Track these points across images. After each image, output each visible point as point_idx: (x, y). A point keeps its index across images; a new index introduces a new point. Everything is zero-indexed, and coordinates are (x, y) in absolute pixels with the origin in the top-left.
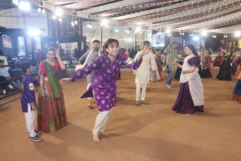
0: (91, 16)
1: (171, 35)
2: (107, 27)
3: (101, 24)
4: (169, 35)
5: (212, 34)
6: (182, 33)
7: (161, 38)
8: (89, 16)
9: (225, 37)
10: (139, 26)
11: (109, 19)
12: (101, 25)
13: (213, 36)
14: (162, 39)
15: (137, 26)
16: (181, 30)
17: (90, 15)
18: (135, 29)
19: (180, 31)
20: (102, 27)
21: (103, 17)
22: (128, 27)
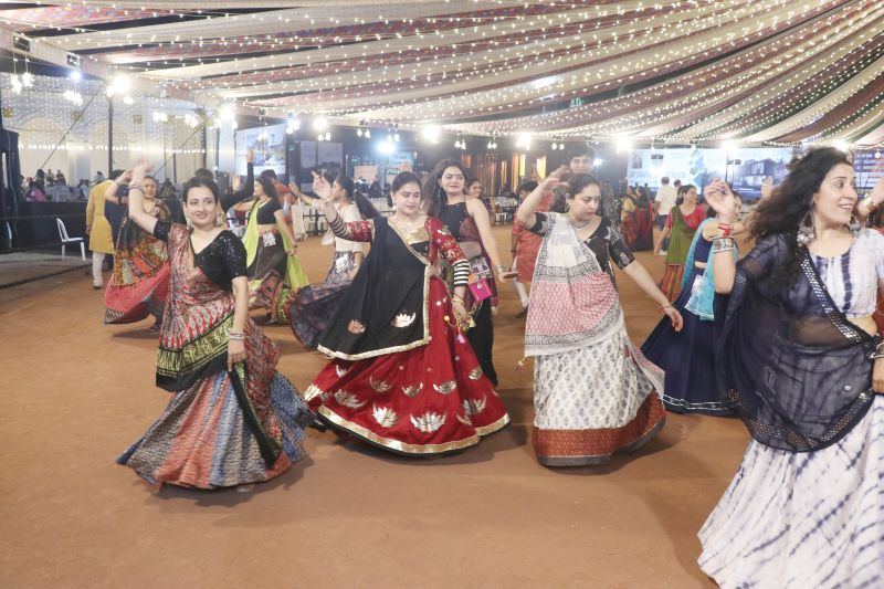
0: (78, 57)
1: (328, 137)
2: (129, 101)
3: (110, 91)
4: (324, 136)
5: (454, 137)
6: (364, 132)
7: (270, 144)
8: (69, 57)
9: (490, 146)
10: (229, 100)
11: (137, 75)
12: (109, 95)
13: (457, 145)
14: (272, 147)
15: (221, 101)
16: (362, 123)
17: (73, 55)
18: (216, 113)
19: (358, 124)
20: (110, 101)
21: (119, 65)
22: (194, 106)
